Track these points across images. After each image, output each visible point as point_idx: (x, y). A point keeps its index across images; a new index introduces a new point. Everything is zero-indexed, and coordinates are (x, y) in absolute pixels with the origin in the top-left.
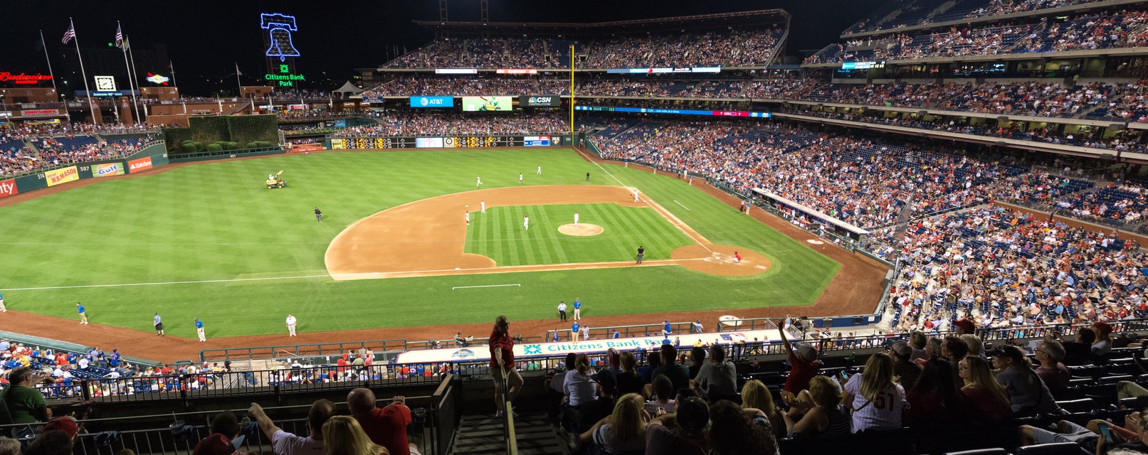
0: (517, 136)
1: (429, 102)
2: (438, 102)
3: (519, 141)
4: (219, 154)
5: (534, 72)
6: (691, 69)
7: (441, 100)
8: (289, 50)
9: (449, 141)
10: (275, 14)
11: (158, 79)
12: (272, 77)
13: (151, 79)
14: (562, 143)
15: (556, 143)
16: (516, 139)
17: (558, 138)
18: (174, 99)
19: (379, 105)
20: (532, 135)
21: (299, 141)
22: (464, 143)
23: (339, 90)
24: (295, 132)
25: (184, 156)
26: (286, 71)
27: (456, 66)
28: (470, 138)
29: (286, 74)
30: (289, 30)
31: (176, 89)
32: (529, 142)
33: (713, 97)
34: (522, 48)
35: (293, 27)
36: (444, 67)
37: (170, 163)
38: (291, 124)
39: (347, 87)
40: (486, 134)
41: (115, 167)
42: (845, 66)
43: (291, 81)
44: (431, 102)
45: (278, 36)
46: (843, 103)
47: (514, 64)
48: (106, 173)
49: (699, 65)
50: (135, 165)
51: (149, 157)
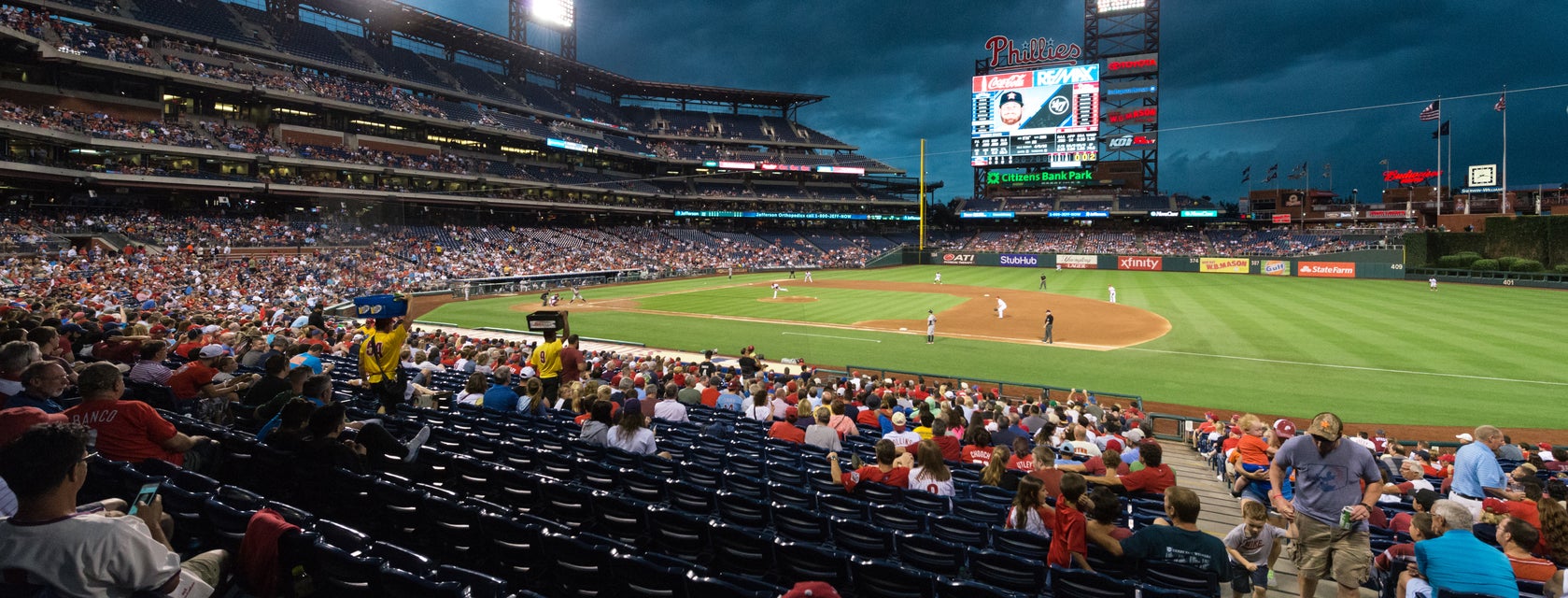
4: (1485, 275)
37: (1405, 279)
41: (1284, 266)
48: (1273, 271)
50: (1311, 268)
51: (1353, 264)
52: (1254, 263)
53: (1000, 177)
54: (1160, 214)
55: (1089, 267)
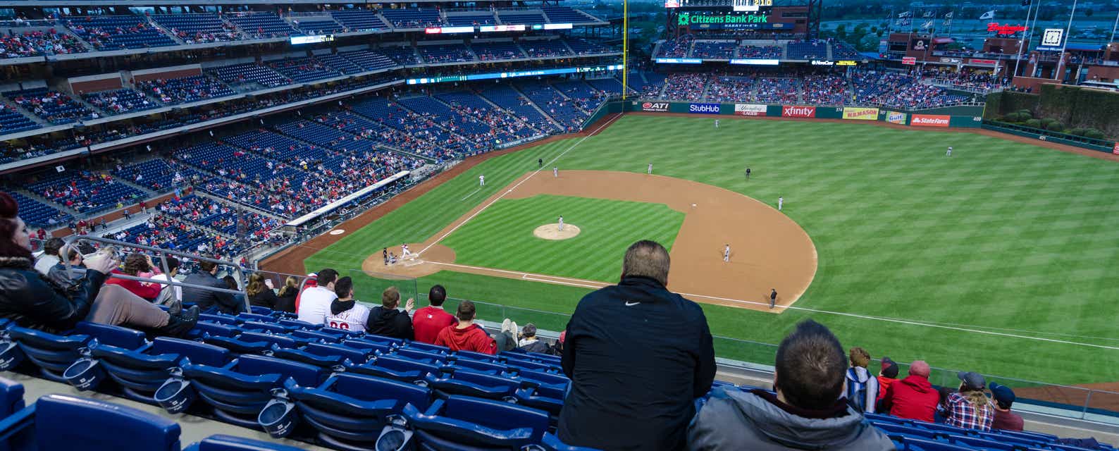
4: (1030, 131)
37: (983, 127)
41: (902, 117)
48: (895, 120)
50: (920, 119)
51: (949, 117)
52: (882, 112)
53: (690, 19)
54: (819, 63)
55: (760, 115)
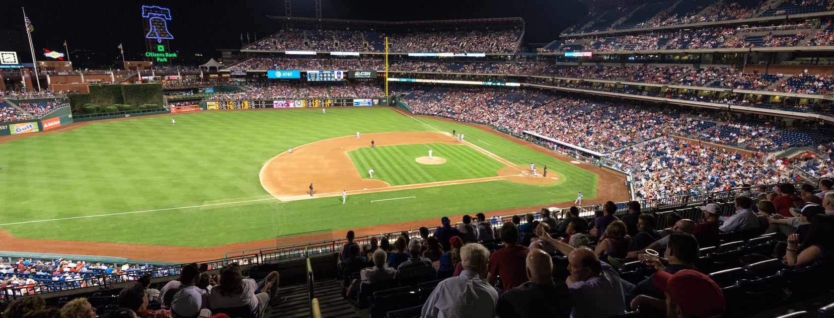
0: (348, 98)
1: (282, 74)
2: (289, 74)
3: (350, 102)
4: (116, 114)
5: (357, 54)
6: (466, 54)
7: (291, 73)
8: (164, 34)
9: (299, 103)
10: (153, 7)
11: (54, 55)
12: (151, 54)
13: (48, 55)
14: (380, 103)
15: (376, 103)
16: (347, 101)
17: (377, 100)
18: (70, 71)
19: (242, 77)
20: (359, 98)
21: (179, 103)
22: (310, 104)
23: (205, 65)
24: (176, 97)
25: (86, 116)
26: (163, 50)
27: (301, 49)
28: (315, 100)
29: (162, 52)
30: (164, 18)
31: (70, 63)
32: (357, 103)
33: (482, 73)
34: (347, 37)
35: (168, 17)
36: (291, 49)
37: (74, 122)
38: (170, 90)
39: (211, 63)
40: (327, 98)
41: (30, 126)
42: (567, 54)
43: (166, 57)
44: (284, 74)
45: (156, 23)
46: (567, 77)
47: (343, 49)
48: (22, 131)
49: (471, 52)
50: (47, 124)
